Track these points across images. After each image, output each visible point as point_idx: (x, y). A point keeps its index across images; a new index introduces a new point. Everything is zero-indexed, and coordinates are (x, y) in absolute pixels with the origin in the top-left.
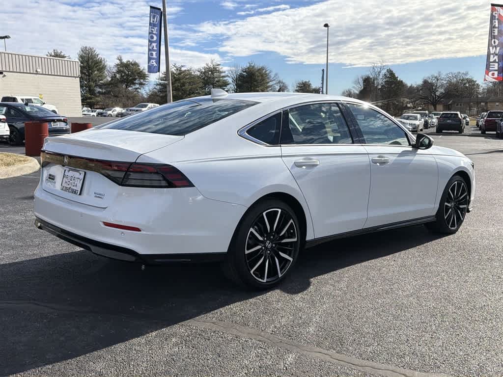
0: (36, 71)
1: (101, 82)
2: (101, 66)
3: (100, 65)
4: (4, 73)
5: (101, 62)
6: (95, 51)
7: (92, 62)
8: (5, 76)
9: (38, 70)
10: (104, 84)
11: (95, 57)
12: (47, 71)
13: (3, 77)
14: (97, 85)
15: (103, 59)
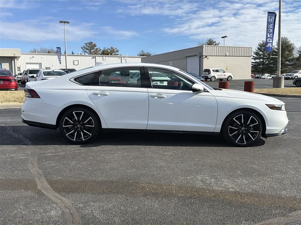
0: (226, 54)
1: (290, 58)
2: (291, 49)
3: (290, 47)
4: (208, 57)
5: (291, 46)
6: (287, 39)
7: (285, 46)
8: (208, 58)
9: (227, 54)
10: (292, 60)
11: (287, 43)
12: (232, 54)
13: (207, 59)
14: (287, 61)
15: (292, 44)
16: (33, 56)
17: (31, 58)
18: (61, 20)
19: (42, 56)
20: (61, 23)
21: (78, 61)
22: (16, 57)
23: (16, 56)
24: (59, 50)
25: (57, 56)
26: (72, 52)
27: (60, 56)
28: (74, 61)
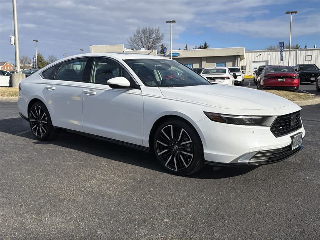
16: (260, 53)
17: (257, 56)
18: (287, 11)
19: (270, 53)
20: (287, 14)
21: (311, 56)
22: (240, 56)
23: (239, 54)
24: (282, 45)
25: (280, 52)
26: (305, 45)
27: (283, 51)
28: (306, 57)
